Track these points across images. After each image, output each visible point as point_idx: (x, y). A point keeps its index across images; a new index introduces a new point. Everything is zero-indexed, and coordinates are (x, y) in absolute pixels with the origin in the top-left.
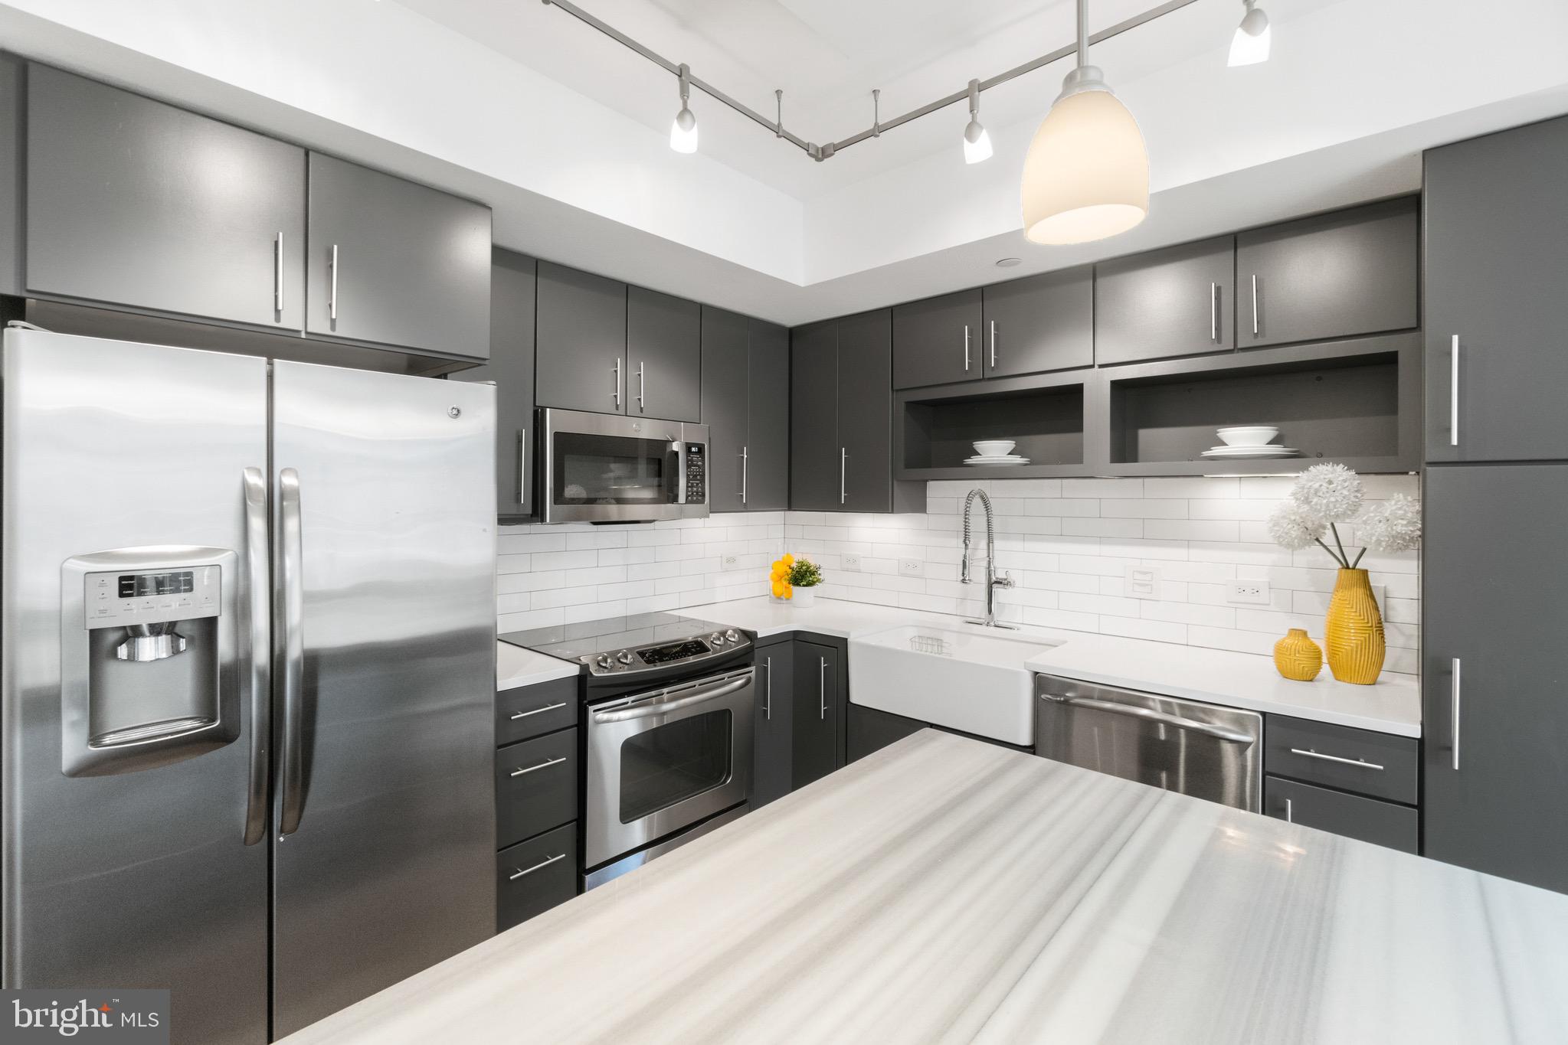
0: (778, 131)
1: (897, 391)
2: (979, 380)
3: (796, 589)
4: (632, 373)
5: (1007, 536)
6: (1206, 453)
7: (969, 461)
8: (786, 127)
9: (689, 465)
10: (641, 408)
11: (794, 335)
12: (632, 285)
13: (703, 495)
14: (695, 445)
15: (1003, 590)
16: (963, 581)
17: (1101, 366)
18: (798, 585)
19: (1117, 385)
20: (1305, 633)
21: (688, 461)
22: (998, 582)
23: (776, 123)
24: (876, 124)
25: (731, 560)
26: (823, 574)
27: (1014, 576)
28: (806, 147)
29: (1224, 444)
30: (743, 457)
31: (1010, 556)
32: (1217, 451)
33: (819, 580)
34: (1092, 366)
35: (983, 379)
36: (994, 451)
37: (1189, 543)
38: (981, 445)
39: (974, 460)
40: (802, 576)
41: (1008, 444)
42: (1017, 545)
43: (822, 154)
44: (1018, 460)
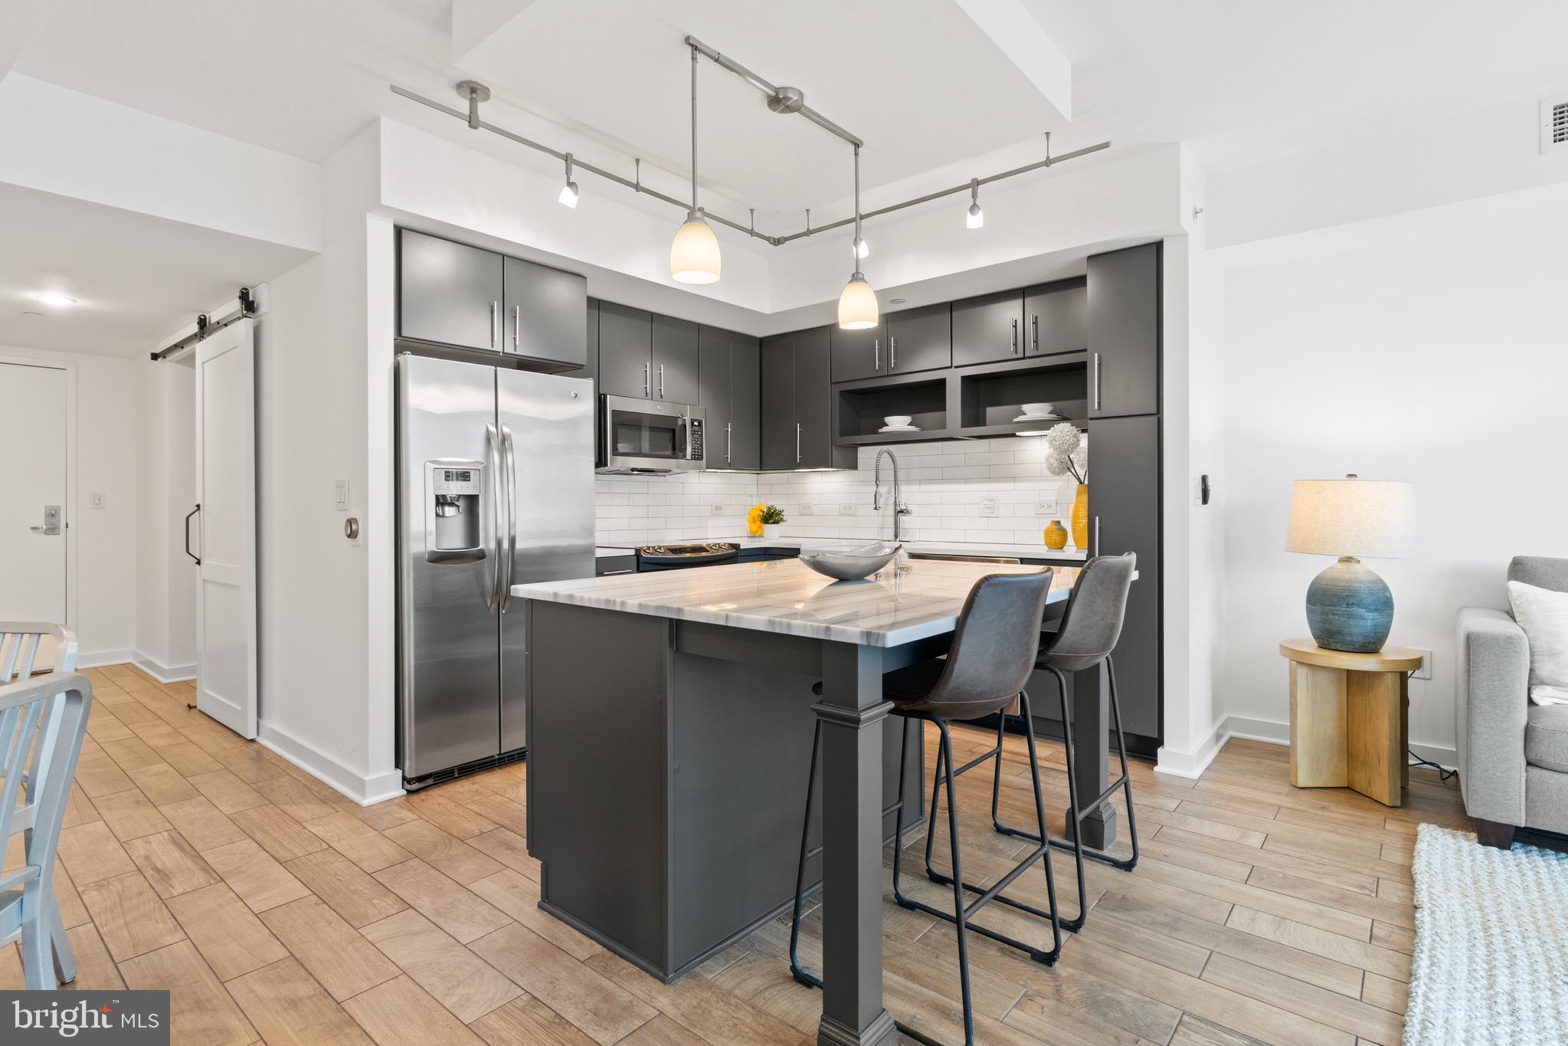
0: (752, 232)
1: (834, 383)
2: (886, 376)
3: (767, 527)
4: (656, 372)
5: (909, 482)
6: (1015, 420)
7: (881, 430)
8: (756, 230)
9: (693, 433)
10: (661, 396)
11: (763, 344)
12: (656, 314)
13: (702, 455)
14: (696, 420)
15: (904, 517)
16: (876, 509)
17: (956, 367)
18: (768, 523)
19: (964, 379)
20: (1059, 522)
21: (692, 431)
22: (901, 512)
23: (750, 229)
24: (808, 229)
25: (719, 508)
26: (786, 515)
27: (910, 508)
28: (768, 239)
29: (1025, 414)
30: (728, 431)
31: (909, 495)
32: (1021, 418)
33: (782, 520)
34: (951, 367)
35: (888, 376)
36: (897, 423)
37: (1014, 479)
38: (888, 419)
39: (885, 429)
40: (771, 517)
41: (907, 419)
42: (915, 488)
43: (777, 242)
44: (913, 428)
